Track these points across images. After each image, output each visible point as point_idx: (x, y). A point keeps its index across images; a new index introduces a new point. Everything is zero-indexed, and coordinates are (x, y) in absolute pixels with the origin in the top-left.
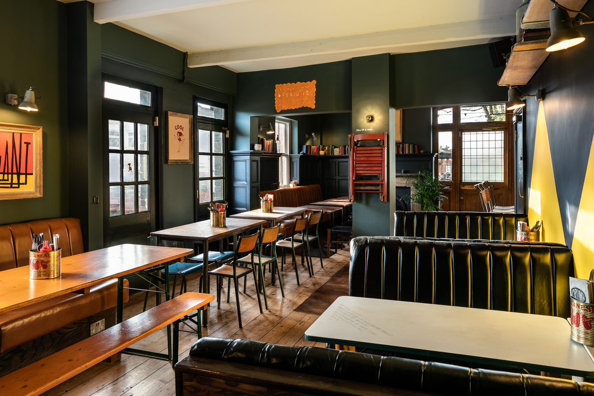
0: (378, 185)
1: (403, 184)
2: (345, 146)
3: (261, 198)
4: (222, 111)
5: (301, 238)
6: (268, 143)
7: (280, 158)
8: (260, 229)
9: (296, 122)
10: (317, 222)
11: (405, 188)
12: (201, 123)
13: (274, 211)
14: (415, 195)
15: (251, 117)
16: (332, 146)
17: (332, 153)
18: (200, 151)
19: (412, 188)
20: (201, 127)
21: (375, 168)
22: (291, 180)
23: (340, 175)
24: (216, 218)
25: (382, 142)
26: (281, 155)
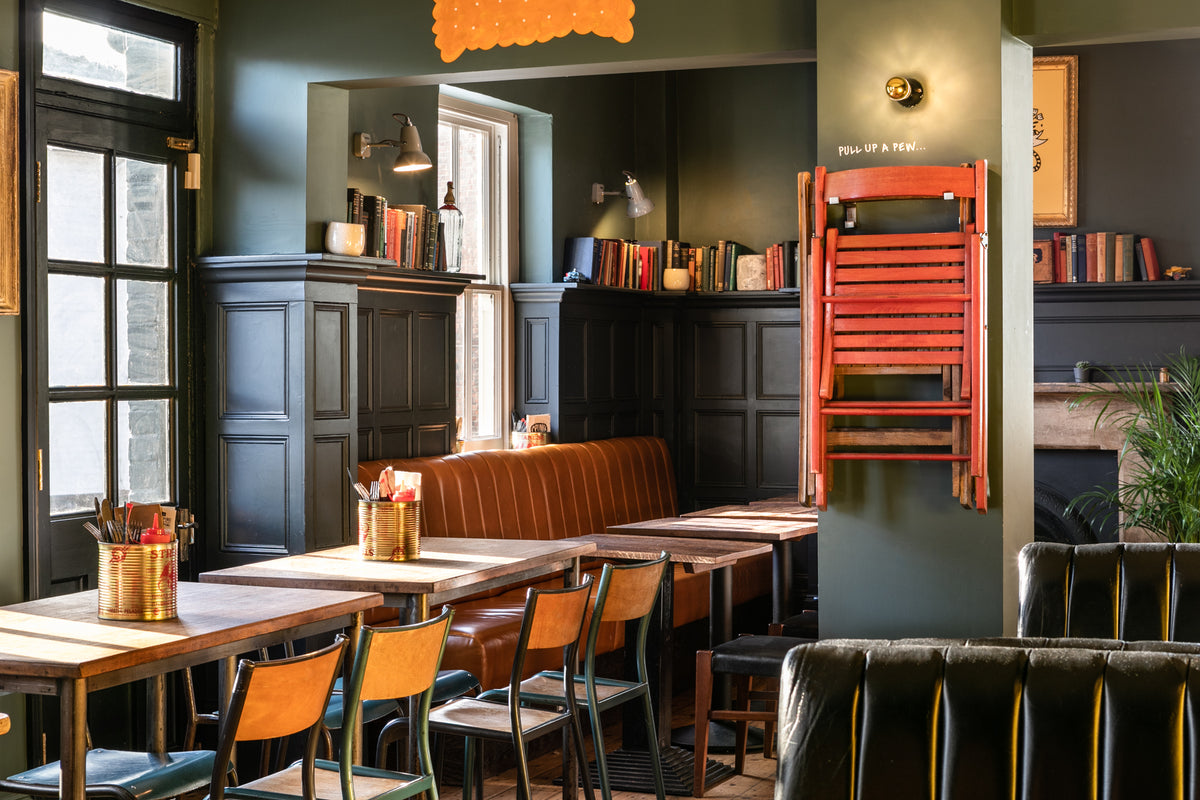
0: (944, 423)
1: (1080, 433)
2: (793, 245)
3: (358, 488)
4: (164, 54)
5: (560, 689)
6: (400, 219)
7: (461, 300)
8: (349, 631)
9: (542, 123)
10: (640, 607)
11: (1093, 452)
12: (60, 115)
13: (424, 555)
14: (1139, 489)
15: (311, 85)
16: (728, 243)
17: (725, 278)
18: (55, 252)
19: (1122, 453)
20: (56, 133)
21: (930, 340)
22: (517, 414)
23: (769, 389)
24: (126, 573)
25: (964, 208)
26: (463, 282)
